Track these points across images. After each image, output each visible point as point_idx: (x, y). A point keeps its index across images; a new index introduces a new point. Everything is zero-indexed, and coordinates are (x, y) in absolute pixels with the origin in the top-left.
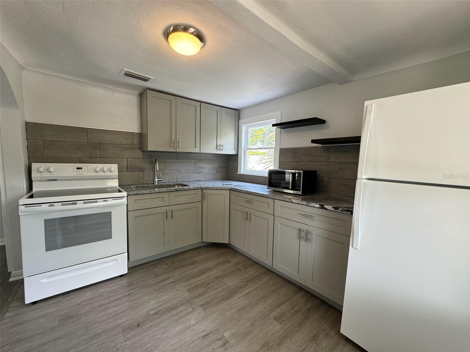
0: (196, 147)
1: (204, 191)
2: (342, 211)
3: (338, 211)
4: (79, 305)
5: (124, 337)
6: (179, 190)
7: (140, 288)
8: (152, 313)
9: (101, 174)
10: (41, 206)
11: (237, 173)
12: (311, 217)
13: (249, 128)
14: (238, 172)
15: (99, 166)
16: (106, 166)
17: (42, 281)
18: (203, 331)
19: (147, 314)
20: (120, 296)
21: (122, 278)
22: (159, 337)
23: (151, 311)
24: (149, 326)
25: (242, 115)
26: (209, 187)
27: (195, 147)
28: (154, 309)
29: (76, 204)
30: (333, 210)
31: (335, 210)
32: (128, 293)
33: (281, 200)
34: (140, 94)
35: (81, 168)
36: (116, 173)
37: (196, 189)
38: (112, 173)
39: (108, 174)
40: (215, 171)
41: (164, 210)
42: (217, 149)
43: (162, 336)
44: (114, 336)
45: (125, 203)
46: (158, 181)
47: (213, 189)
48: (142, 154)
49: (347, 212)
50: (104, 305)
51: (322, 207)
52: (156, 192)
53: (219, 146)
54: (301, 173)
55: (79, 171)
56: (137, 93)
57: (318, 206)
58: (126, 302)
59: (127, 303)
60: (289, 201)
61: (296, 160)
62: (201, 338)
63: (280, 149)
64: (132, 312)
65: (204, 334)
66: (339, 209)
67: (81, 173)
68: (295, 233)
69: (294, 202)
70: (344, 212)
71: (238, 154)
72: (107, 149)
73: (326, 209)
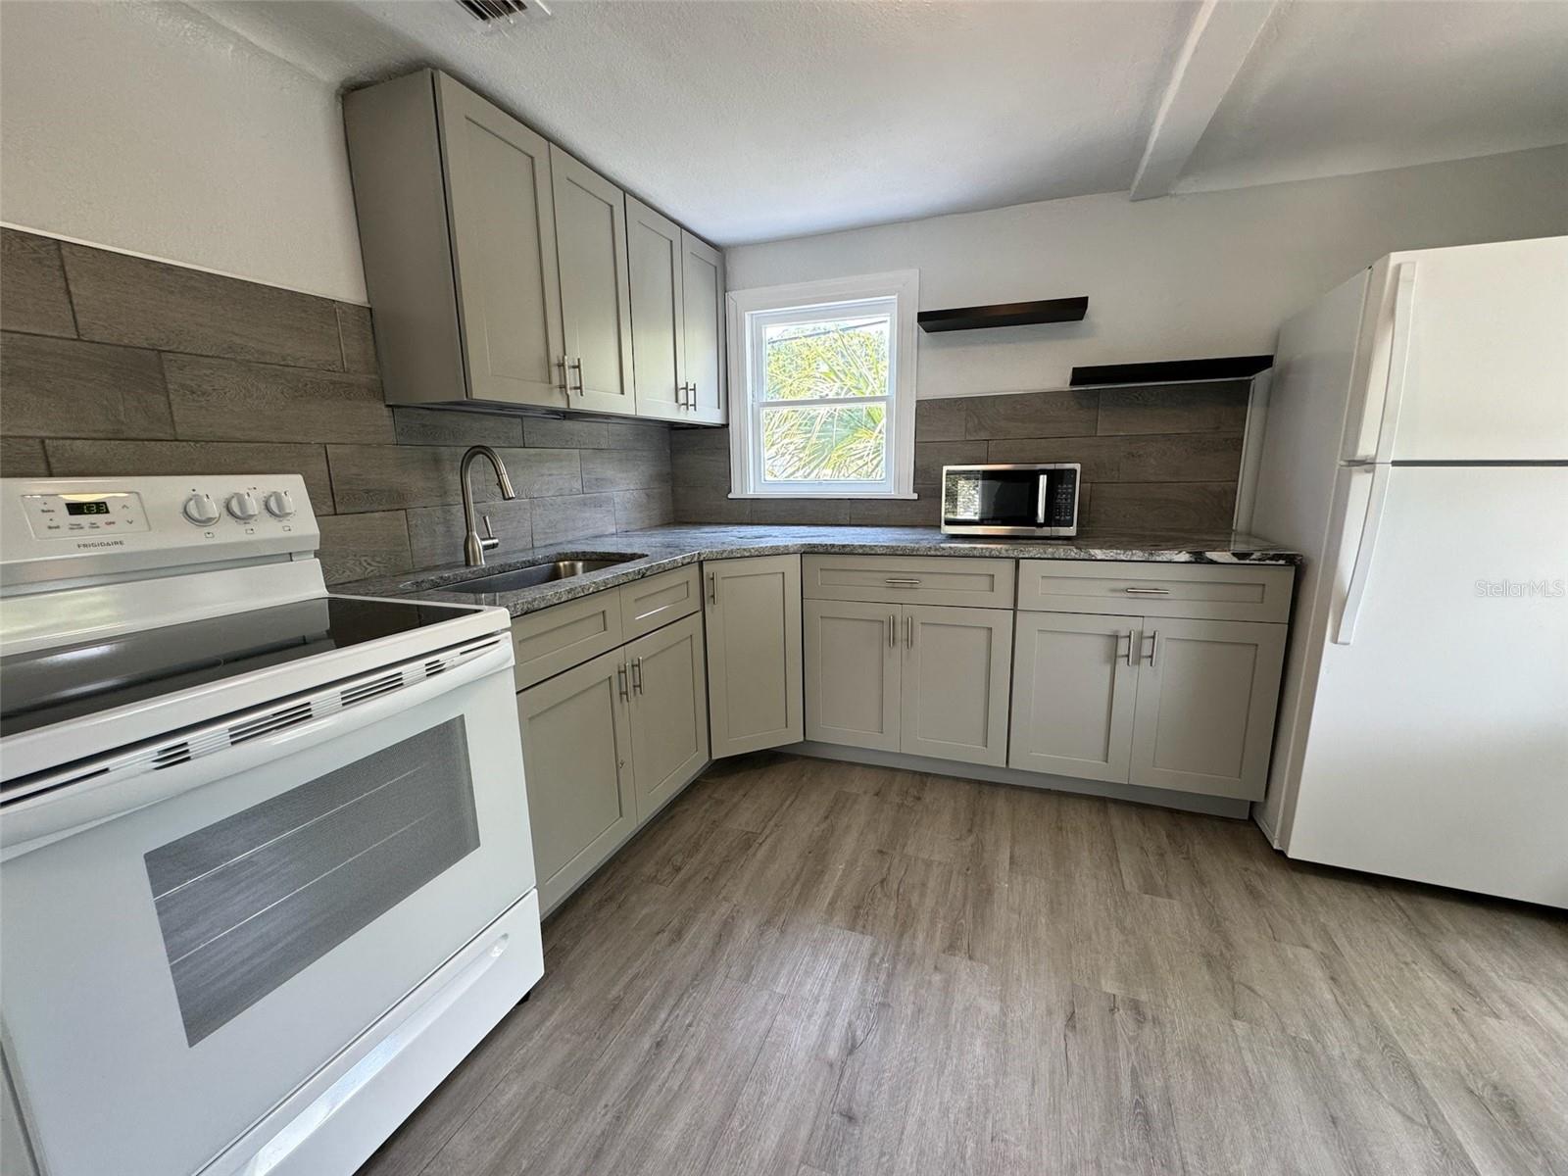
0: (622, 393)
2: (1259, 560)
3: (1248, 562)
6: (648, 573)
7: (671, 1000)
8: (834, 1051)
10: (105, 771)
11: (730, 496)
13: (763, 326)
14: (730, 491)
19: (824, 1067)
22: (963, 1104)
23: (822, 1047)
24: (886, 1097)
26: (732, 551)
27: (618, 390)
28: (824, 1037)
29: (303, 715)
30: (1235, 560)
31: (1239, 559)
32: (646, 1043)
34: (342, 86)
35: (100, 508)
36: (304, 524)
39: (267, 530)
42: (677, 401)
45: (507, 660)
48: (389, 422)
49: (1277, 560)
51: (1199, 559)
52: (586, 593)
54: (1076, 471)
55: (93, 526)
57: (1184, 557)
60: (1081, 557)
61: (984, 435)
63: (917, 401)
66: (1254, 557)
67: (104, 534)
68: (1097, 648)
69: (1099, 558)
70: (1268, 562)
71: (726, 426)
73: (1212, 562)
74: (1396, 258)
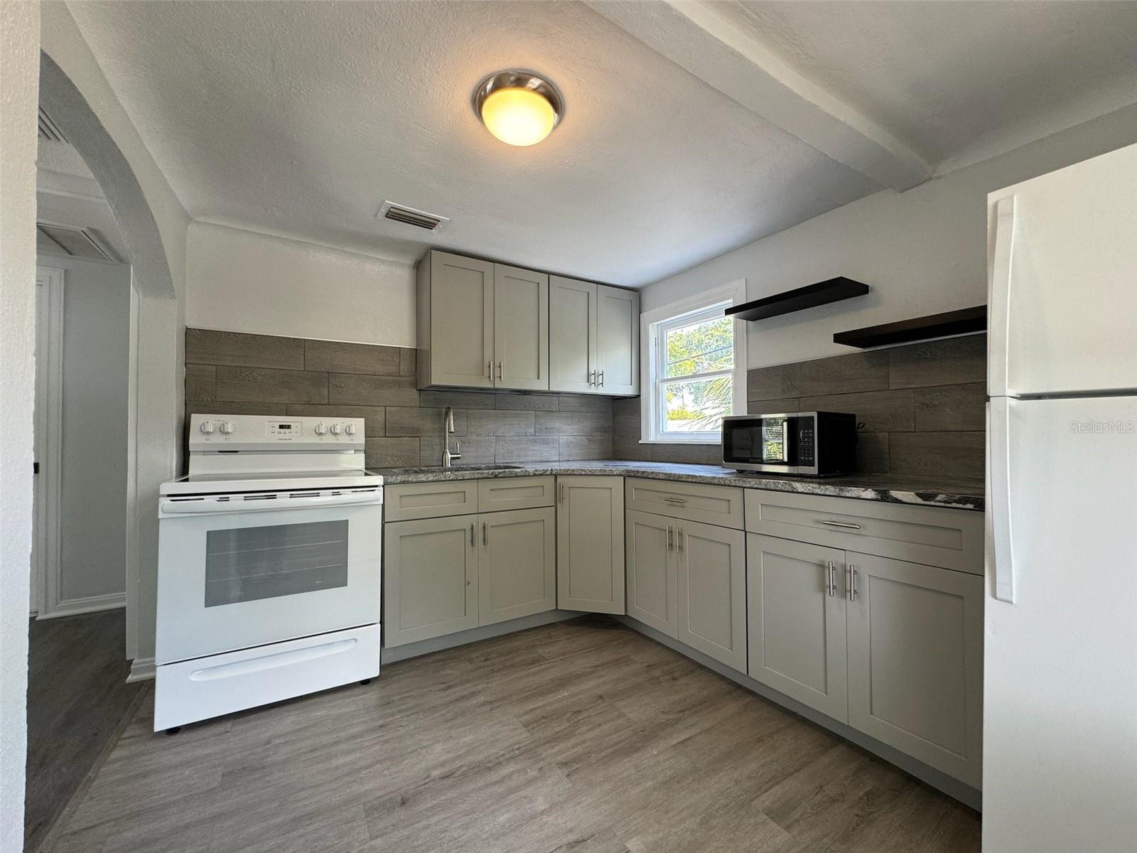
0: (539, 378)
1: (560, 479)
2: (945, 502)
3: (933, 503)
4: (268, 744)
5: (369, 826)
6: (501, 475)
7: (409, 713)
8: (436, 773)
9: (329, 440)
10: (203, 499)
11: (640, 442)
12: (851, 527)
13: (665, 331)
14: (640, 439)
15: (326, 422)
16: (340, 423)
17: (194, 678)
18: (571, 831)
19: (425, 776)
20: (360, 728)
21: (367, 688)
22: (456, 835)
23: (435, 768)
24: (429, 805)
25: (648, 299)
26: (574, 470)
27: (536, 377)
28: (443, 764)
29: (274, 497)
30: (920, 501)
31: (924, 500)
32: (381, 722)
33: (764, 487)
34: (415, 263)
35: (289, 427)
36: (360, 439)
37: (541, 475)
38: (351, 437)
39: (344, 439)
40: (585, 440)
41: (465, 522)
42: (588, 382)
43: (463, 835)
44: (345, 823)
45: (378, 500)
46: (452, 458)
47: (584, 473)
48: (417, 397)
49: (964, 504)
50: (325, 746)
51: (884, 497)
52: (447, 479)
53: (594, 374)
54: (813, 417)
55: (285, 433)
56: (409, 260)
57: (870, 494)
58: (376, 744)
59: (377, 748)
60: (786, 489)
61: (795, 394)
62: (564, 849)
63: (748, 371)
64: (388, 769)
65: (572, 837)
66: (939, 498)
67: (288, 436)
68: (808, 576)
69: (799, 491)
70: (954, 505)
71: (639, 396)
72: (343, 385)
73: (897, 501)
74: (992, 197)
